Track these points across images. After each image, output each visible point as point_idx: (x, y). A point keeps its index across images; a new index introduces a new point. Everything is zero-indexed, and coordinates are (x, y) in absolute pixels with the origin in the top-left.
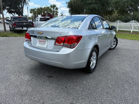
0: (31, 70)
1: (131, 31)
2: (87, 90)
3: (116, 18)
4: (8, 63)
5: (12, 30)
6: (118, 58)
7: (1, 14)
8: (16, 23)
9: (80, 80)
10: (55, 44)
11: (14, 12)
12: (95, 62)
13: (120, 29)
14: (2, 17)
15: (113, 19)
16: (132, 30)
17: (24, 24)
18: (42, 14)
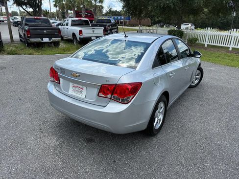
0: (59, 126)
1: (229, 47)
2: (147, 167)
3: (206, 18)
4: (22, 111)
5: (24, 41)
6: (201, 105)
7: (3, 5)
8: (31, 30)
9: (137, 148)
10: (98, 95)
11: (26, 4)
12: (161, 117)
13: (210, 44)
14: (5, 11)
15: (201, 20)
16: (231, 46)
17: (45, 31)
18: (76, 9)
